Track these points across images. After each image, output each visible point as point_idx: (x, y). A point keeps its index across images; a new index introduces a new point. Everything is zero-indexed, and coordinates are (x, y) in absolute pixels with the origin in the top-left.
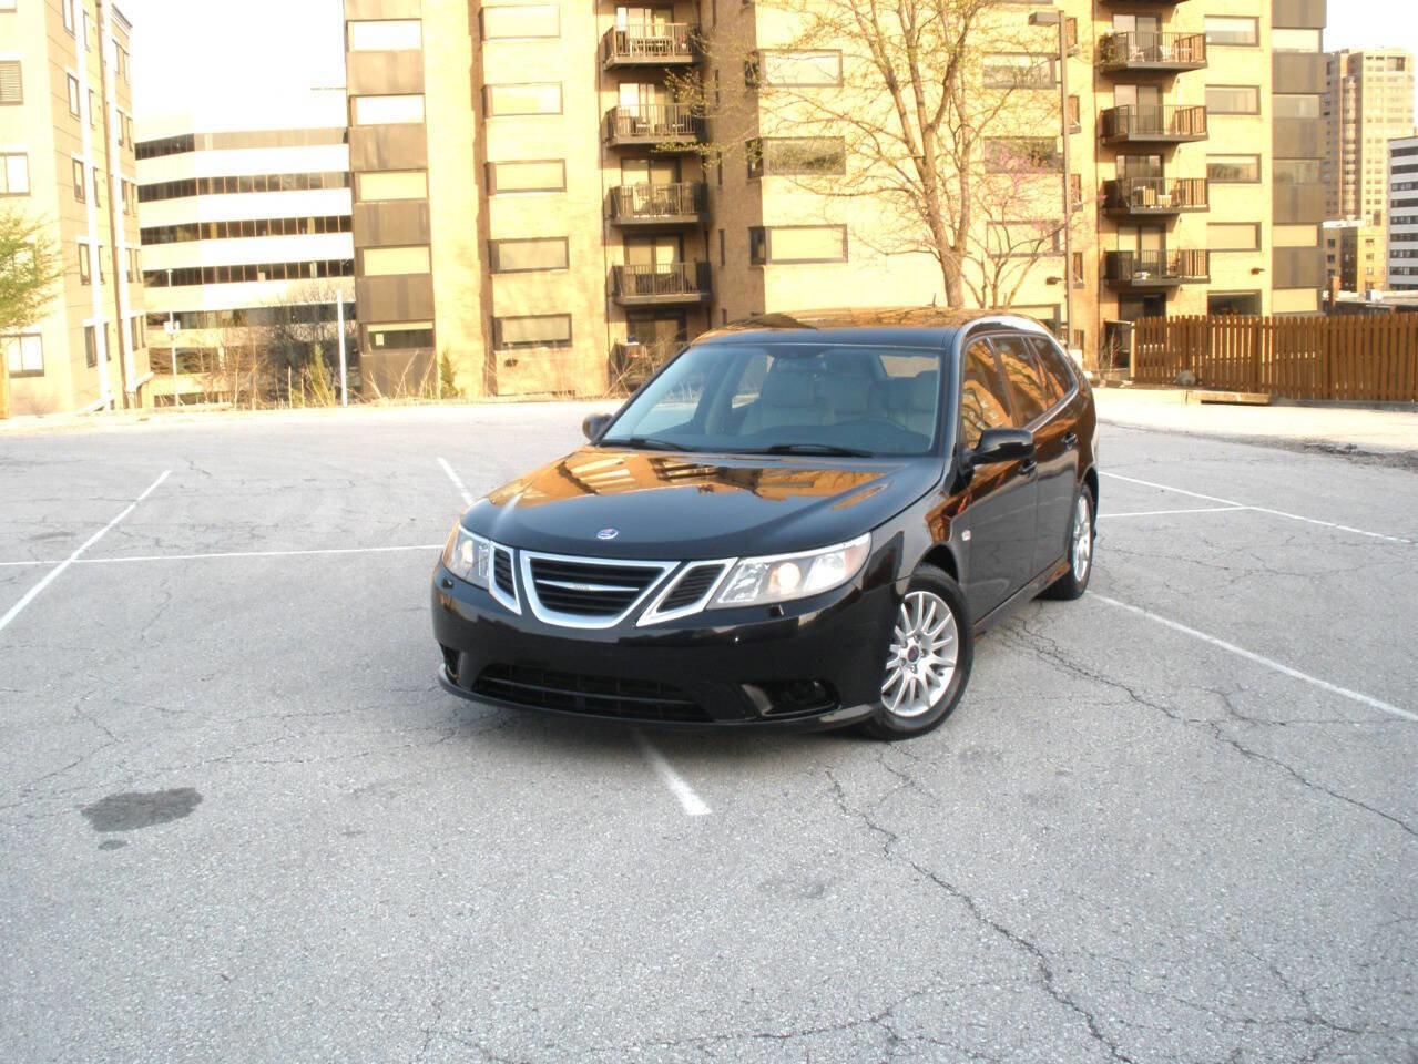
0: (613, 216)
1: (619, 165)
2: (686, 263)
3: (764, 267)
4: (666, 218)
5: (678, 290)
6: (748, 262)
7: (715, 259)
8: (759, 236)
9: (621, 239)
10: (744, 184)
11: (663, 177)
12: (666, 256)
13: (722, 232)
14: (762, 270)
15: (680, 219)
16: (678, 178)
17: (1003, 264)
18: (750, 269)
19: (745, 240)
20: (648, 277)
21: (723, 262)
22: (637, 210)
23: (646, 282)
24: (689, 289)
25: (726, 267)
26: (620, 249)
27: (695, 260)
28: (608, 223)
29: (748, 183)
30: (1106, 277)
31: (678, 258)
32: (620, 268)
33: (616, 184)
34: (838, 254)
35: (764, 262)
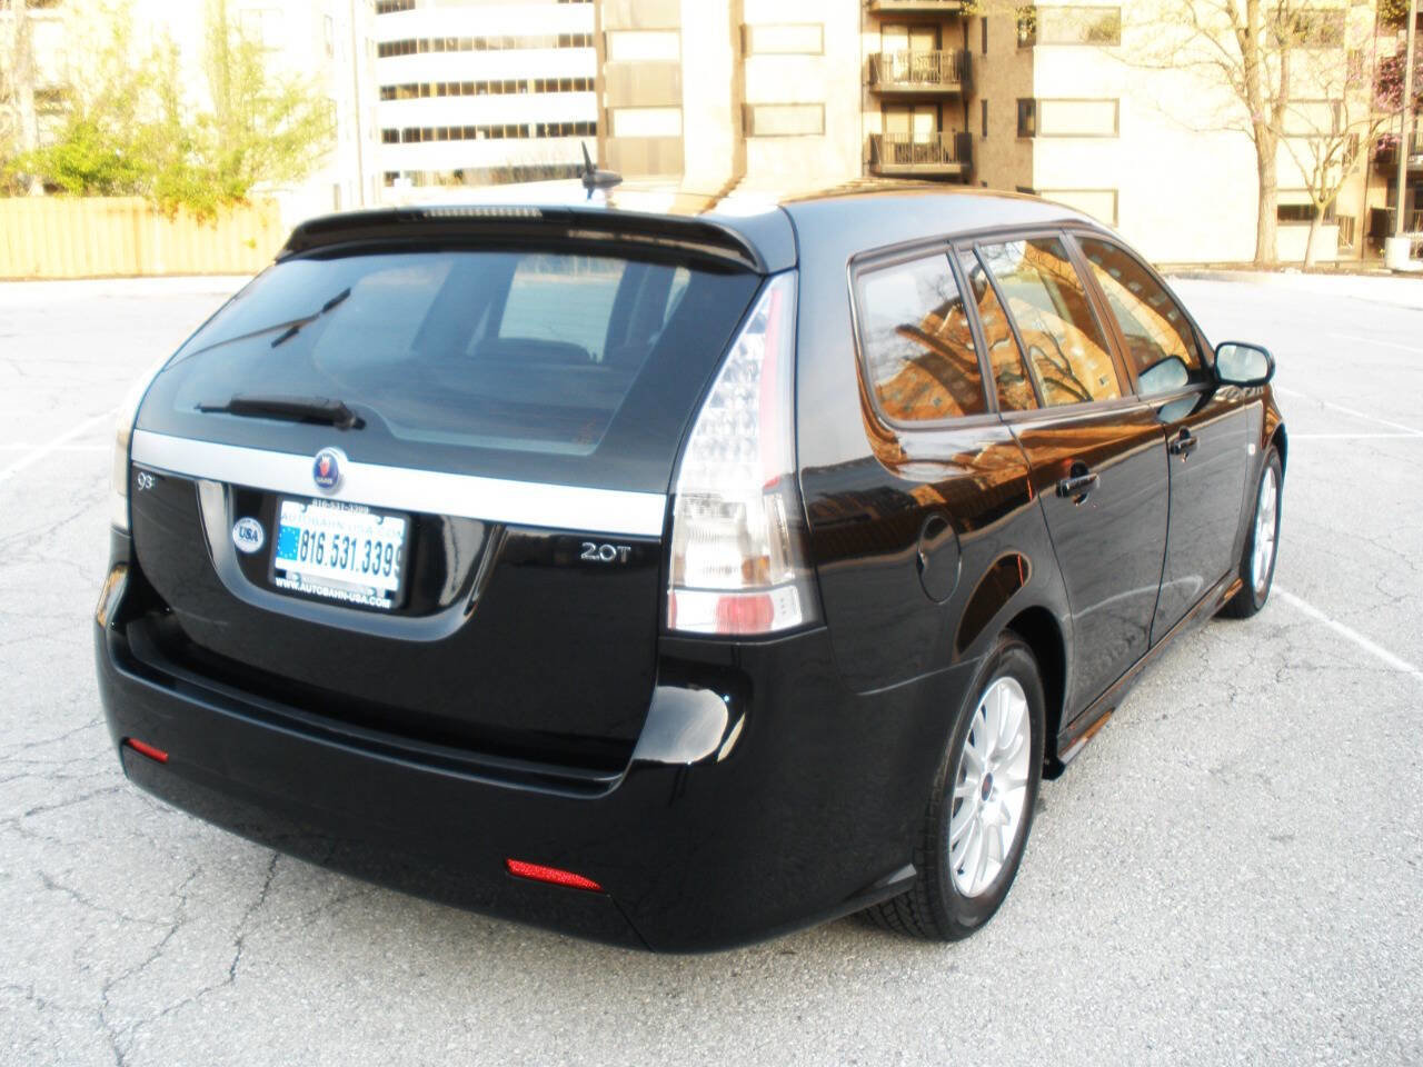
0: (872, 82)
1: (878, 29)
2: (943, 134)
3: (1033, 139)
4: (926, 86)
5: (937, 160)
6: (1015, 134)
7: (975, 129)
8: (1027, 108)
9: (879, 106)
10: (1013, 54)
11: (924, 43)
12: (923, 126)
13: (984, 103)
14: (1031, 143)
15: (942, 87)
16: (938, 45)
18: (1016, 142)
19: (1012, 112)
20: (908, 146)
21: (985, 134)
22: (895, 79)
23: (904, 151)
24: (947, 160)
25: (988, 138)
26: (878, 115)
27: (954, 130)
28: (867, 89)
29: (1017, 53)
31: (936, 128)
32: (880, 137)
33: (875, 50)
34: (1110, 129)
35: (1033, 134)
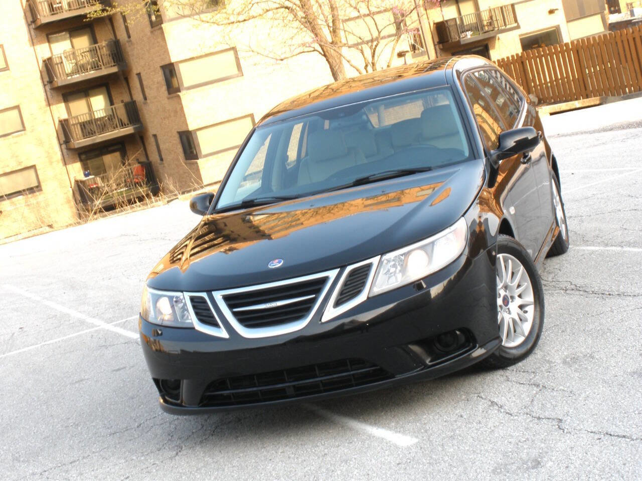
0: (51, 81)
1: (47, 41)
2: (116, 105)
3: (179, 94)
4: (92, 74)
5: (115, 128)
6: (166, 92)
7: (138, 97)
8: (170, 71)
9: (61, 98)
10: (149, 34)
11: (83, 42)
12: (99, 103)
13: (139, 75)
14: (179, 96)
15: (105, 71)
16: (94, 40)
17: (376, 46)
18: (168, 98)
19: (160, 77)
20: (90, 122)
21: (145, 99)
22: (68, 73)
23: (87, 127)
24: (123, 125)
25: (148, 101)
26: (62, 106)
27: (122, 101)
28: (48, 88)
29: (152, 32)
30: (439, 43)
31: (109, 104)
32: (66, 121)
33: (47, 55)
34: (235, 71)
35: (179, 90)
